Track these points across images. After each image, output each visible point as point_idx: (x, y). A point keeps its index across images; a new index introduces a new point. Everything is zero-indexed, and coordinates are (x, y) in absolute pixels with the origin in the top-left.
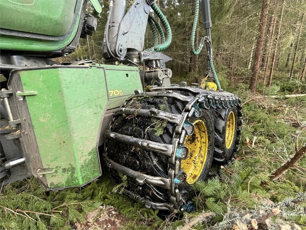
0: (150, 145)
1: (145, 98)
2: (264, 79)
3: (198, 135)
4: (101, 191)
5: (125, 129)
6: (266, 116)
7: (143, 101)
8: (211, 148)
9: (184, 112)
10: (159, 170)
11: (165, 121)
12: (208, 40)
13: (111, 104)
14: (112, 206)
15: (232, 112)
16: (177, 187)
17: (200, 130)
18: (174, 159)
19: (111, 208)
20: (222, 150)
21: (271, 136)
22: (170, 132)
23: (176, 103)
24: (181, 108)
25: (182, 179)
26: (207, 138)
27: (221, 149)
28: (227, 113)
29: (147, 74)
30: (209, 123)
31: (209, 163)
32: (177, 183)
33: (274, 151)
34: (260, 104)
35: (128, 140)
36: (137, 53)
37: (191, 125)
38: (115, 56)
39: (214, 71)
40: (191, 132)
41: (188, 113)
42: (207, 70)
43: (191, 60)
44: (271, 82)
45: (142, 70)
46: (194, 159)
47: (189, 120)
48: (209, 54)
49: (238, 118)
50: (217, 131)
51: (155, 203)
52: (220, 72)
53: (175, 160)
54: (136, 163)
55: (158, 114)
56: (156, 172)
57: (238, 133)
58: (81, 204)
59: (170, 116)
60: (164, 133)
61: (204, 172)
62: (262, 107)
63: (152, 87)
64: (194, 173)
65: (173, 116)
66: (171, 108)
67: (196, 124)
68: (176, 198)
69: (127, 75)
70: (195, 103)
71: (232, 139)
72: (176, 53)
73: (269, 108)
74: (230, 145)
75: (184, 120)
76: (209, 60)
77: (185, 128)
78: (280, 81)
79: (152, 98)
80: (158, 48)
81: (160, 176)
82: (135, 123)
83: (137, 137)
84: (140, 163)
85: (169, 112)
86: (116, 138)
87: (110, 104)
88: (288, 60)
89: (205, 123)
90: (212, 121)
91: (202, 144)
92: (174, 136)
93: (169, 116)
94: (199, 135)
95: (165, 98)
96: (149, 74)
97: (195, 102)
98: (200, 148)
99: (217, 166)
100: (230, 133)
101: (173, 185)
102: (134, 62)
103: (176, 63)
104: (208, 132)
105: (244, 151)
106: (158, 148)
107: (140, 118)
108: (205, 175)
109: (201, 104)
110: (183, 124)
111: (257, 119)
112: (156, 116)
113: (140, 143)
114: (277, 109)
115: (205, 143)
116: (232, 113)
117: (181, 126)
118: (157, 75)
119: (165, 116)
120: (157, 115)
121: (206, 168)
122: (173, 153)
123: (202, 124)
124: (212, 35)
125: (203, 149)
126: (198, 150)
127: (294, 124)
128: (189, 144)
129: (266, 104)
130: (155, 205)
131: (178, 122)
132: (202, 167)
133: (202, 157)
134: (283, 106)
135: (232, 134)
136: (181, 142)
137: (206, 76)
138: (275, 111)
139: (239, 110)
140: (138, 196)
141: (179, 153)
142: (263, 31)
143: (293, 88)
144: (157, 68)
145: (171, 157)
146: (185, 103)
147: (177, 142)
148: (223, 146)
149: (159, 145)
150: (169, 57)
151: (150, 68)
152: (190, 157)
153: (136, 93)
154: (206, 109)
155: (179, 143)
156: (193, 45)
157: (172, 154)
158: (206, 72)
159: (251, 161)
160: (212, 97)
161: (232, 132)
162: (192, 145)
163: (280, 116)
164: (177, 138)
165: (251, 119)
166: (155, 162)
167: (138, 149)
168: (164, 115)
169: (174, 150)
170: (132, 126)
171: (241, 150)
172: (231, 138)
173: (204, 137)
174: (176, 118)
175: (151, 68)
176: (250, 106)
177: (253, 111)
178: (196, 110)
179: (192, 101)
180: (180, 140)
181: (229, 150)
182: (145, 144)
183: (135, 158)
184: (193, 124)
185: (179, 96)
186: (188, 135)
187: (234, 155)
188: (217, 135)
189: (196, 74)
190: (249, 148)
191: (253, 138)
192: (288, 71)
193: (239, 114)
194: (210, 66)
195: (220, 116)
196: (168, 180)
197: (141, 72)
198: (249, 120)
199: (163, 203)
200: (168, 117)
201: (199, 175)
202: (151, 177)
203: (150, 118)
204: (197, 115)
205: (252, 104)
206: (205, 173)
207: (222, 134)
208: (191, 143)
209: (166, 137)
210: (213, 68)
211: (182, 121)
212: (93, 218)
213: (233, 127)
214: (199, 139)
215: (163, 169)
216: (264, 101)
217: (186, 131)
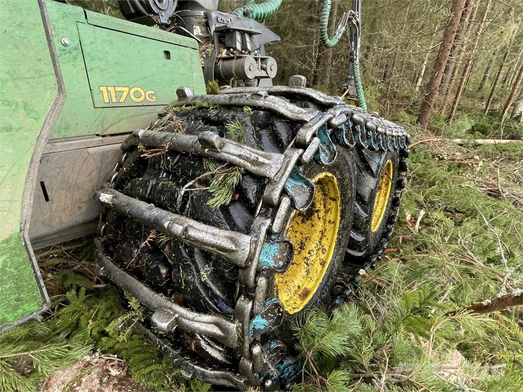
0: (192, 233)
1: (201, 108)
2: (443, 108)
3: (320, 204)
4: (94, 320)
5: (139, 185)
6: (447, 175)
7: (193, 116)
8: (345, 234)
9: (292, 147)
10: (213, 296)
11: (236, 167)
12: (356, 19)
13: (122, 121)
14: (116, 356)
15: (391, 162)
16: (258, 338)
17: (325, 195)
18: (252, 273)
19: (111, 361)
20: (362, 236)
21: (450, 212)
22: (248, 200)
23: (273, 125)
24: (284, 136)
25: (272, 318)
26: (339, 214)
27: (362, 234)
28: (381, 163)
29: (221, 63)
30: (346, 181)
31: (336, 265)
32: (260, 330)
33: (459, 242)
34: (436, 151)
35: (141, 213)
36: (202, 13)
37: (308, 184)
38: (147, 11)
39: (360, 83)
40: (304, 203)
41: (301, 151)
42: (347, 80)
43: (318, 62)
44: (453, 114)
45: (210, 52)
46: (308, 255)
47: (302, 171)
48: (353, 49)
49: (399, 174)
50: (360, 198)
51: (203, 367)
52: (369, 87)
53: (256, 276)
54: (160, 274)
55: (221, 148)
56: (205, 301)
57: (394, 203)
58: (33, 354)
59: (253, 155)
60: (233, 202)
61: (326, 284)
62: (439, 157)
63: (225, 88)
64: (305, 285)
65: (261, 155)
66: (259, 137)
67: (320, 182)
68: (253, 365)
69: (167, 53)
70: (322, 128)
71: (383, 213)
72: (293, 47)
73: (450, 160)
74: (378, 226)
75: (290, 169)
76: (352, 60)
77: (290, 192)
78: (469, 114)
79: (216, 108)
80: (252, 12)
81: (216, 313)
82: (165, 171)
83: (164, 208)
84: (169, 272)
85: (253, 147)
86: (113, 204)
87: (120, 121)
88: (484, 79)
89: (338, 179)
90: (353, 178)
91: (327, 224)
92: (258, 211)
93: (248, 156)
94: (322, 206)
95: (245, 109)
96: (226, 63)
97: (324, 125)
98: (322, 233)
99: (349, 263)
100: (379, 202)
101: (246, 338)
102: (195, 34)
103: (290, 67)
104: (342, 201)
105: (401, 237)
106: (212, 242)
107: (178, 157)
108: (327, 288)
109: (336, 133)
110: (284, 179)
111: (430, 177)
112: (214, 153)
113: (166, 225)
114: (463, 162)
115: (333, 222)
116: (389, 164)
117: (280, 187)
118: (243, 67)
119: (239, 156)
120: (217, 152)
121: (329, 275)
122: (250, 259)
123: (332, 182)
124: (362, 10)
125: (329, 234)
126: (316, 236)
127: (491, 191)
128: (299, 222)
129: (446, 153)
130: (203, 372)
131: (271, 173)
132: (321, 272)
133: (324, 251)
134: (475, 157)
135: (384, 205)
136: (275, 228)
137: (343, 93)
138: (459, 166)
139: (402, 158)
140: (166, 346)
141: (269, 256)
142: (459, 11)
143: (490, 128)
144: (243, 51)
145: (246, 268)
146: (295, 125)
147: (264, 229)
148: (367, 227)
149: (214, 235)
150: (273, 33)
151: (228, 49)
152: (299, 250)
153: (179, 97)
154: (347, 147)
155: (269, 232)
156: (325, 25)
157: (247, 260)
158: (344, 85)
159: (423, 265)
160: (362, 120)
161: (384, 200)
162: (305, 226)
163: (467, 176)
164: (267, 218)
165: (417, 177)
166: (205, 277)
167: (164, 239)
168: (237, 152)
169: (255, 249)
170: (156, 176)
171: (396, 234)
172: (380, 211)
173: (333, 211)
174: (267, 161)
175: (232, 50)
176: (417, 154)
177: (420, 163)
178: (324, 147)
179: (314, 121)
180: (272, 222)
181: (375, 234)
182: (178, 229)
183: (158, 260)
184: (313, 181)
185: (283, 104)
186: (296, 209)
187: (382, 244)
188: (357, 205)
189: (325, 89)
190: (412, 232)
191: (418, 212)
192: (482, 98)
193: (402, 167)
194: (354, 74)
195: (368, 169)
196: (233, 326)
197: (207, 58)
198: (414, 179)
199: (223, 371)
200: (247, 159)
201: (314, 291)
202: (191, 315)
203: (200, 157)
204: (324, 158)
205: (420, 150)
206: (328, 286)
207: (367, 204)
208: (303, 222)
209: (238, 213)
210: (359, 78)
211: (282, 171)
212: (63, 386)
213: (387, 190)
214: (321, 214)
215: (224, 294)
216: (443, 147)
217: (292, 200)
